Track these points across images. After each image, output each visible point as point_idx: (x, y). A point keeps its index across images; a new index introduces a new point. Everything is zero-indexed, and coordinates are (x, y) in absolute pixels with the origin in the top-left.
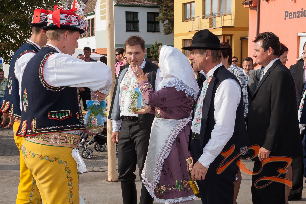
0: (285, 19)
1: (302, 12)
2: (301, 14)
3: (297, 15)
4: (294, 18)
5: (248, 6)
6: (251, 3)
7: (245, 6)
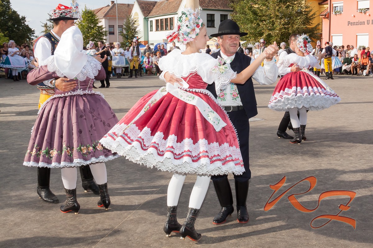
0: (348, 25)
1: (359, 22)
2: (358, 23)
3: (356, 24)
4: (354, 25)
5: (324, 17)
6: (325, 15)
7: (321, 17)
